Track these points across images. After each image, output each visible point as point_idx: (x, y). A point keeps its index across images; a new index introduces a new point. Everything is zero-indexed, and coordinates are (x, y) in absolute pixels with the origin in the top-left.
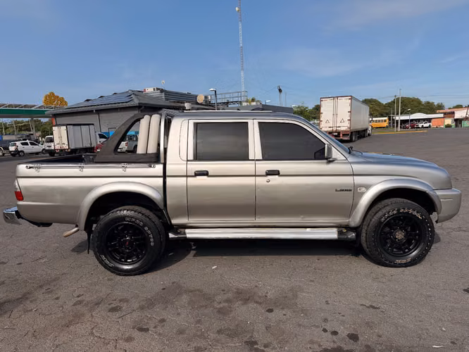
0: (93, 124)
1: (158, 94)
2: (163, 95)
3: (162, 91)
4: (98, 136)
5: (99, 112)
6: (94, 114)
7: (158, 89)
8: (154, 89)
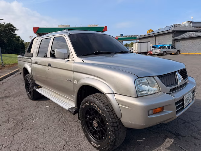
0: (150, 42)
1: (188, 24)
2: (191, 24)
3: (191, 22)
4: (151, 47)
5: (156, 36)
6: (154, 37)
7: (189, 22)
8: (187, 22)
